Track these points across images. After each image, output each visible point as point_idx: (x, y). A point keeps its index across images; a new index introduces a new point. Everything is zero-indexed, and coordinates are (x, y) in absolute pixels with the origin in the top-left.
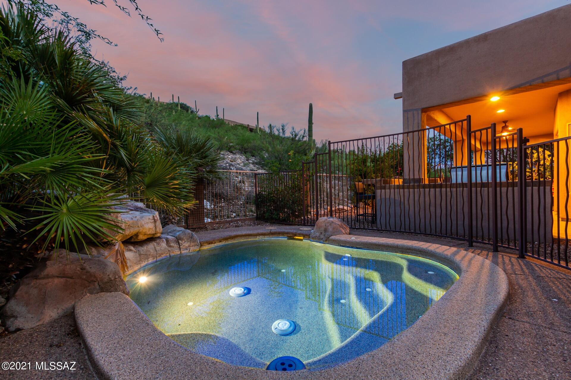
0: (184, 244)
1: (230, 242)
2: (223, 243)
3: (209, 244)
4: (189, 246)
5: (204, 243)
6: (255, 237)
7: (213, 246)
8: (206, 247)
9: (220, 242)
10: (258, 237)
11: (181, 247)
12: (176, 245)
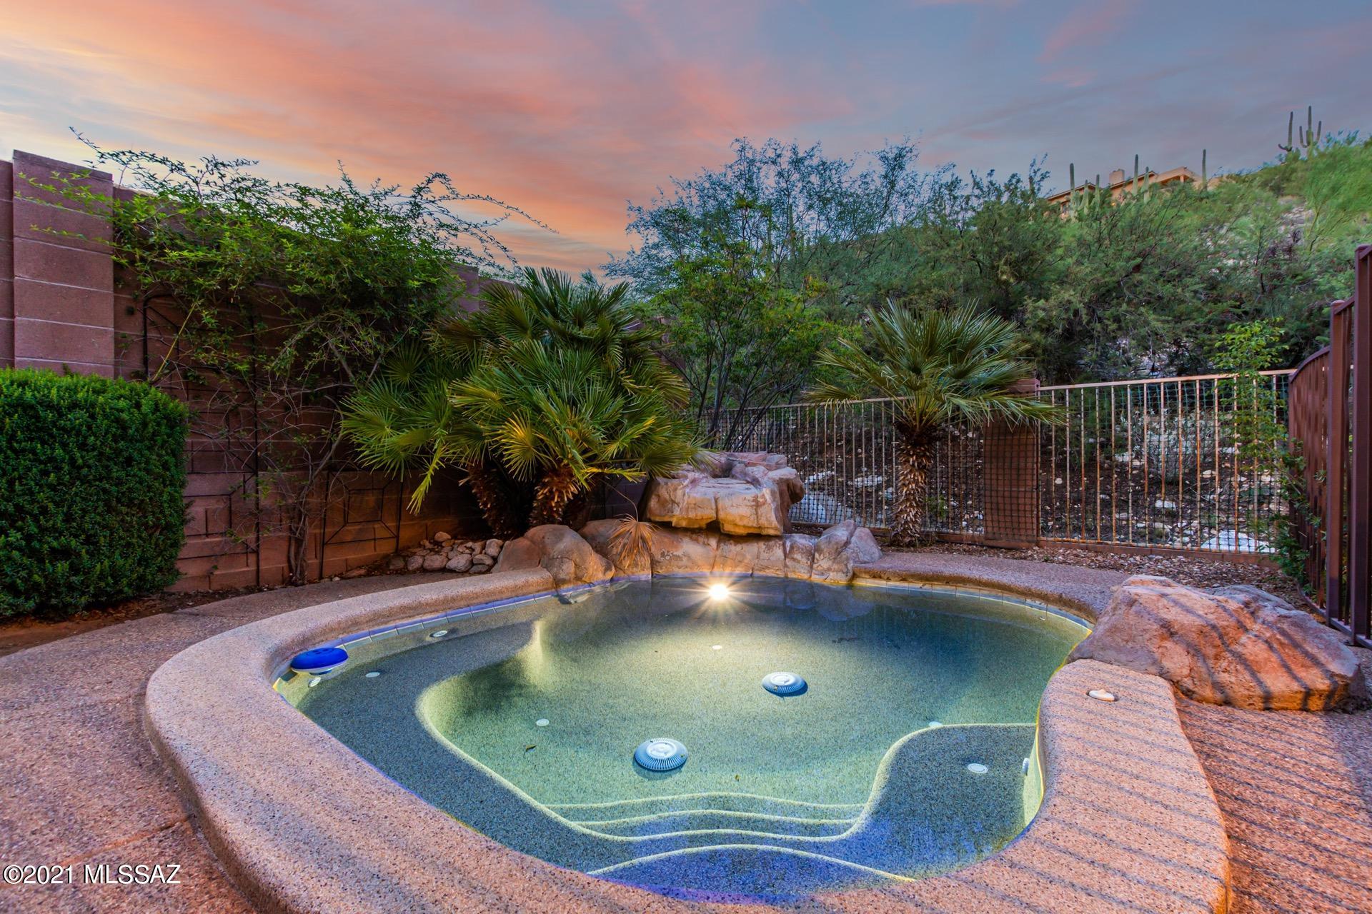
0: (821, 563)
1: (939, 589)
2: (916, 586)
3: (874, 577)
4: (829, 569)
5: (861, 572)
6: (1022, 599)
7: (882, 584)
8: (865, 583)
9: (904, 580)
10: (1029, 601)
11: (815, 566)
12: (804, 560)
